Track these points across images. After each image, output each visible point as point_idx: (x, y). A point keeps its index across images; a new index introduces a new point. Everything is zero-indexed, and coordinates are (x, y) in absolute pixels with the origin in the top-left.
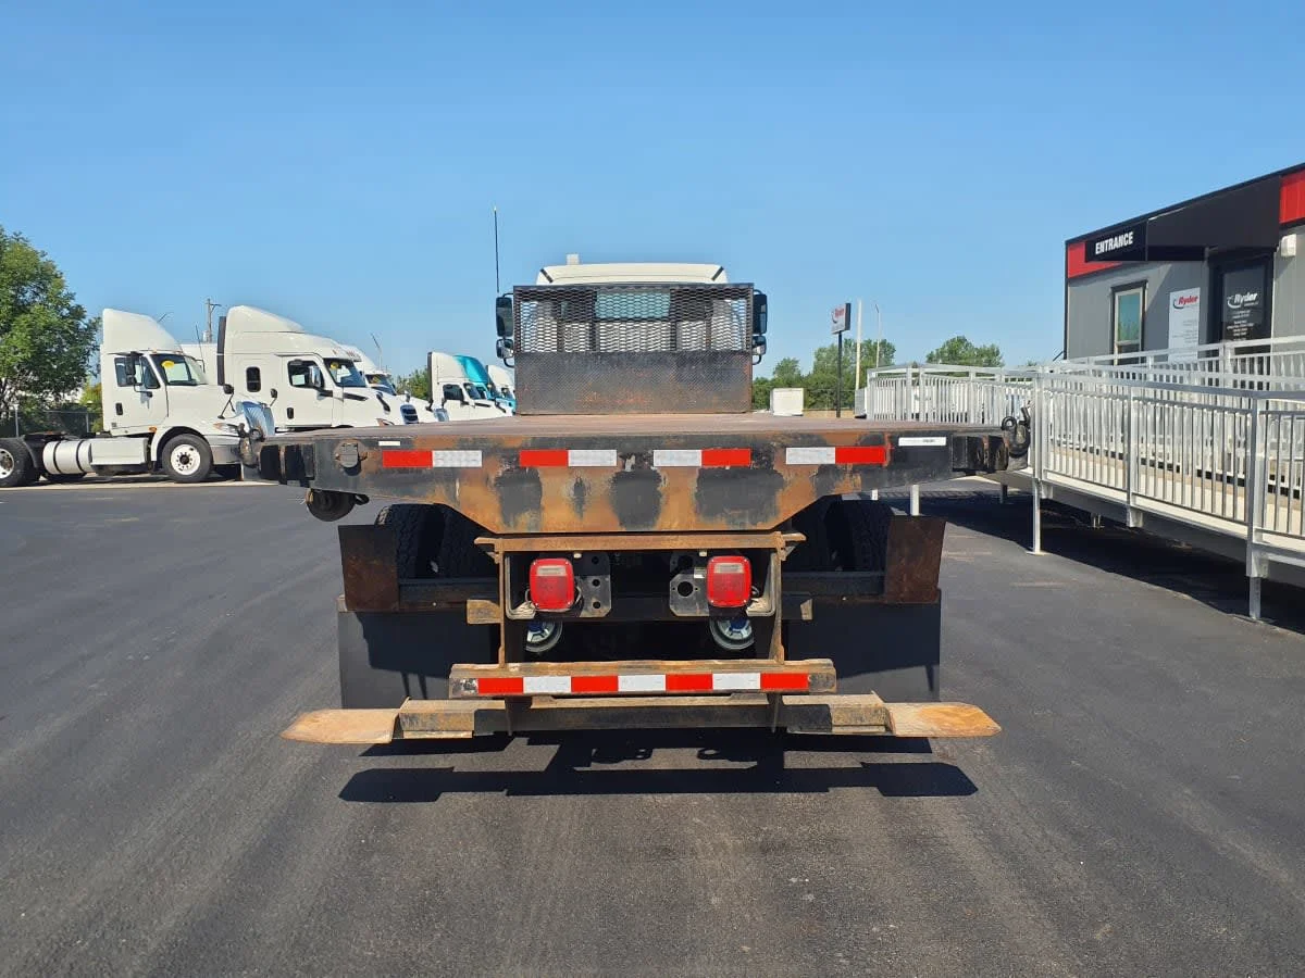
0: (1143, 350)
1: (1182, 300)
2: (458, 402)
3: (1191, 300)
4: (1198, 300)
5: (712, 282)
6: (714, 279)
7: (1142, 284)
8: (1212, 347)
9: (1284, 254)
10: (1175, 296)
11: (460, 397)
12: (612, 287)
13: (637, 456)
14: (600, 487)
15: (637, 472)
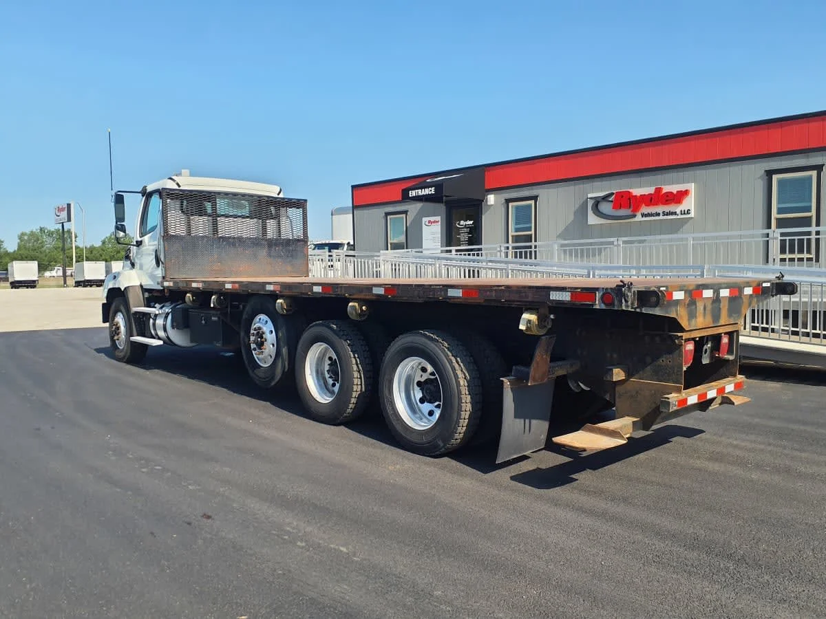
0: (407, 248)
1: (429, 222)
3: (435, 222)
4: (440, 223)
5: (277, 196)
6: (278, 194)
7: (406, 212)
8: (448, 248)
9: (489, 203)
10: (425, 220)
12: (235, 195)
13: (717, 292)
14: (709, 307)
15: (717, 300)
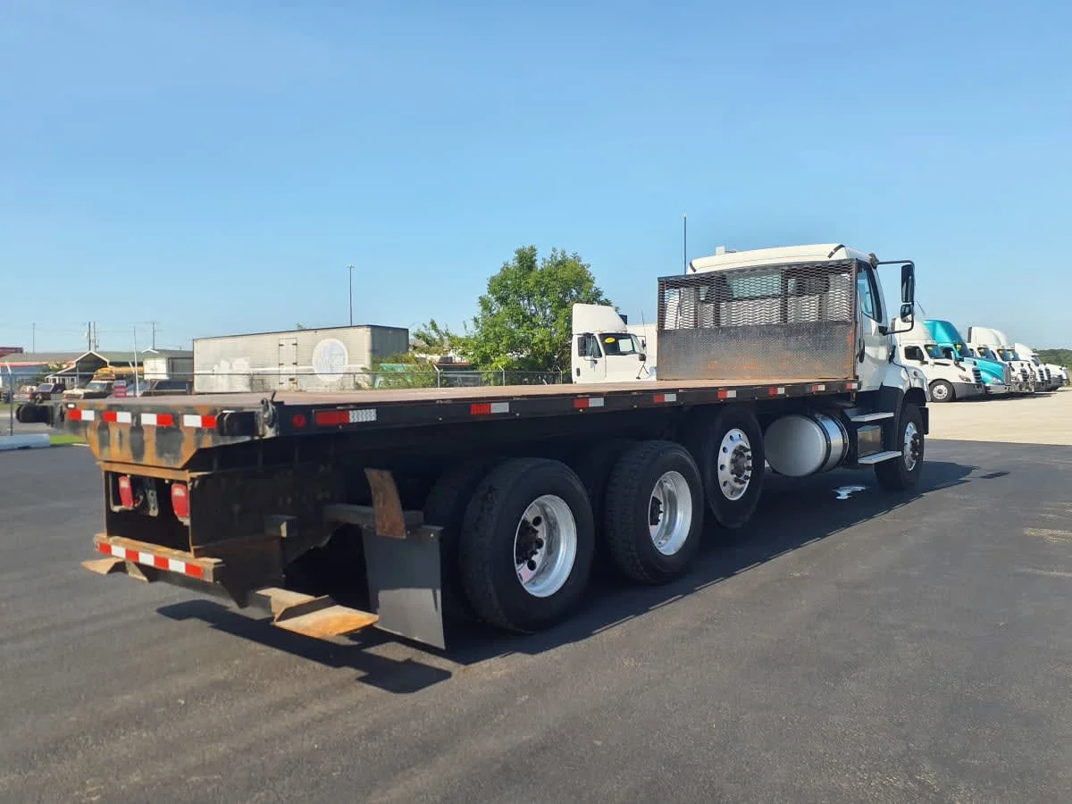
2: (918, 362)
5: (828, 259)
6: (830, 256)
11: (921, 358)
13: (136, 416)
14: (127, 435)
15: (137, 428)
